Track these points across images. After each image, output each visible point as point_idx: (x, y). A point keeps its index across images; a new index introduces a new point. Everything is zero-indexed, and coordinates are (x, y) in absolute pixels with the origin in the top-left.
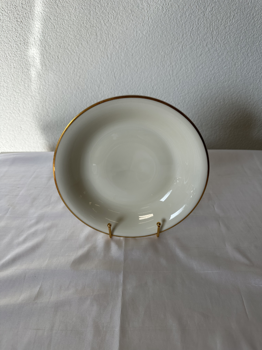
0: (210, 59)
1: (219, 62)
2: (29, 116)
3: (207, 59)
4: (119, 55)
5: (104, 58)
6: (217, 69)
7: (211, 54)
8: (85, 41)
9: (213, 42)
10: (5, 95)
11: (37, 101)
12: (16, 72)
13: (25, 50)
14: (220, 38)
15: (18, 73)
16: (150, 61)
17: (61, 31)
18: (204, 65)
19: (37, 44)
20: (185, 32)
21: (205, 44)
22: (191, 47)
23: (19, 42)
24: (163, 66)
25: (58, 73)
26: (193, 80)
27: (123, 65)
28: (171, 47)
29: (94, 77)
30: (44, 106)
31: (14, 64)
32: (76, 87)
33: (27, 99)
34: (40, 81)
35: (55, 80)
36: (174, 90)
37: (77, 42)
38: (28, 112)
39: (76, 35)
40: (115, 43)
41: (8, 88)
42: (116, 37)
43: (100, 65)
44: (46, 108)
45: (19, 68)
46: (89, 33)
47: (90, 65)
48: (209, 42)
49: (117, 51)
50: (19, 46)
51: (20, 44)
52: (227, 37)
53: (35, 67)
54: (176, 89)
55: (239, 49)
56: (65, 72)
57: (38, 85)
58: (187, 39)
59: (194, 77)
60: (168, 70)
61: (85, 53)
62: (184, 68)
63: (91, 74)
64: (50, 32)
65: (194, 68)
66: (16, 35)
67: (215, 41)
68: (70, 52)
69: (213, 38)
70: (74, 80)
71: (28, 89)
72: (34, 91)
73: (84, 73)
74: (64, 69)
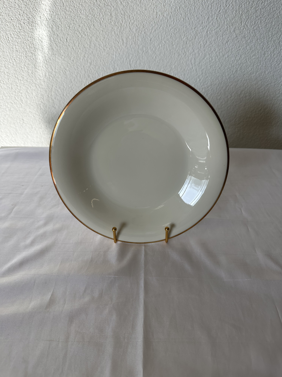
0: (237, 46)
1: (247, 50)
2: (32, 107)
3: (234, 47)
4: (136, 40)
5: (119, 43)
6: (244, 58)
7: (238, 41)
8: (98, 22)
9: (241, 27)
10: (6, 82)
11: (42, 90)
12: (19, 56)
13: (29, 31)
14: (250, 23)
15: (20, 57)
16: (170, 47)
17: (71, 10)
18: (230, 54)
19: (43, 24)
20: (211, 15)
21: (233, 29)
22: (217, 32)
23: (23, 21)
24: (185, 54)
25: (66, 58)
26: (217, 70)
27: (140, 51)
28: (194, 32)
29: (107, 64)
30: (49, 96)
31: (17, 47)
32: (86, 75)
33: (31, 87)
34: (46, 67)
35: (62, 67)
36: (196, 81)
37: (88, 23)
38: (31, 103)
39: (88, 14)
40: (131, 26)
41: (9, 75)
42: (133, 18)
43: (114, 50)
44: (51, 98)
45: (22, 52)
46: (103, 13)
47: (103, 49)
48: (237, 26)
49: (133, 35)
50: (23, 26)
51: (24, 23)
52: (258, 22)
53: (40, 50)
54: (198, 80)
55: (270, 36)
56: (74, 58)
57: (43, 72)
58: (212, 23)
59: (218, 67)
60: (190, 58)
61: (97, 36)
62: (208, 56)
63: (103, 60)
64: (58, 11)
65: (219, 57)
66: (19, 13)
67: (244, 26)
68: (81, 35)
69: (242, 22)
70: (84, 67)
71: (32, 76)
72: (39, 78)
73: (96, 60)
74: (73, 53)
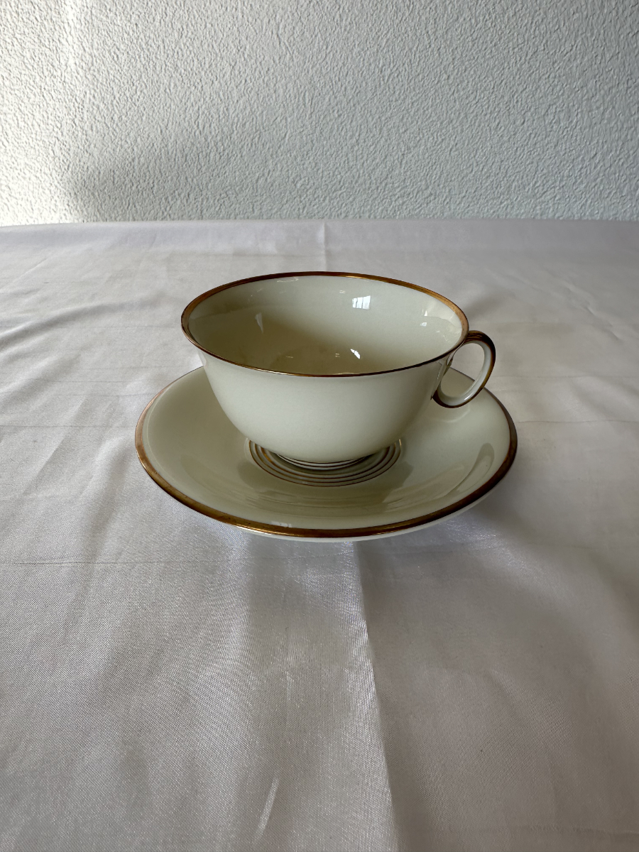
2: (33, 151)
6: (553, 18)
18: (520, 6)
25: (119, 18)
54: (445, 76)
56: (139, 17)
65: (494, 16)
71: (33, 67)
73: (193, 22)
74: (135, 5)
